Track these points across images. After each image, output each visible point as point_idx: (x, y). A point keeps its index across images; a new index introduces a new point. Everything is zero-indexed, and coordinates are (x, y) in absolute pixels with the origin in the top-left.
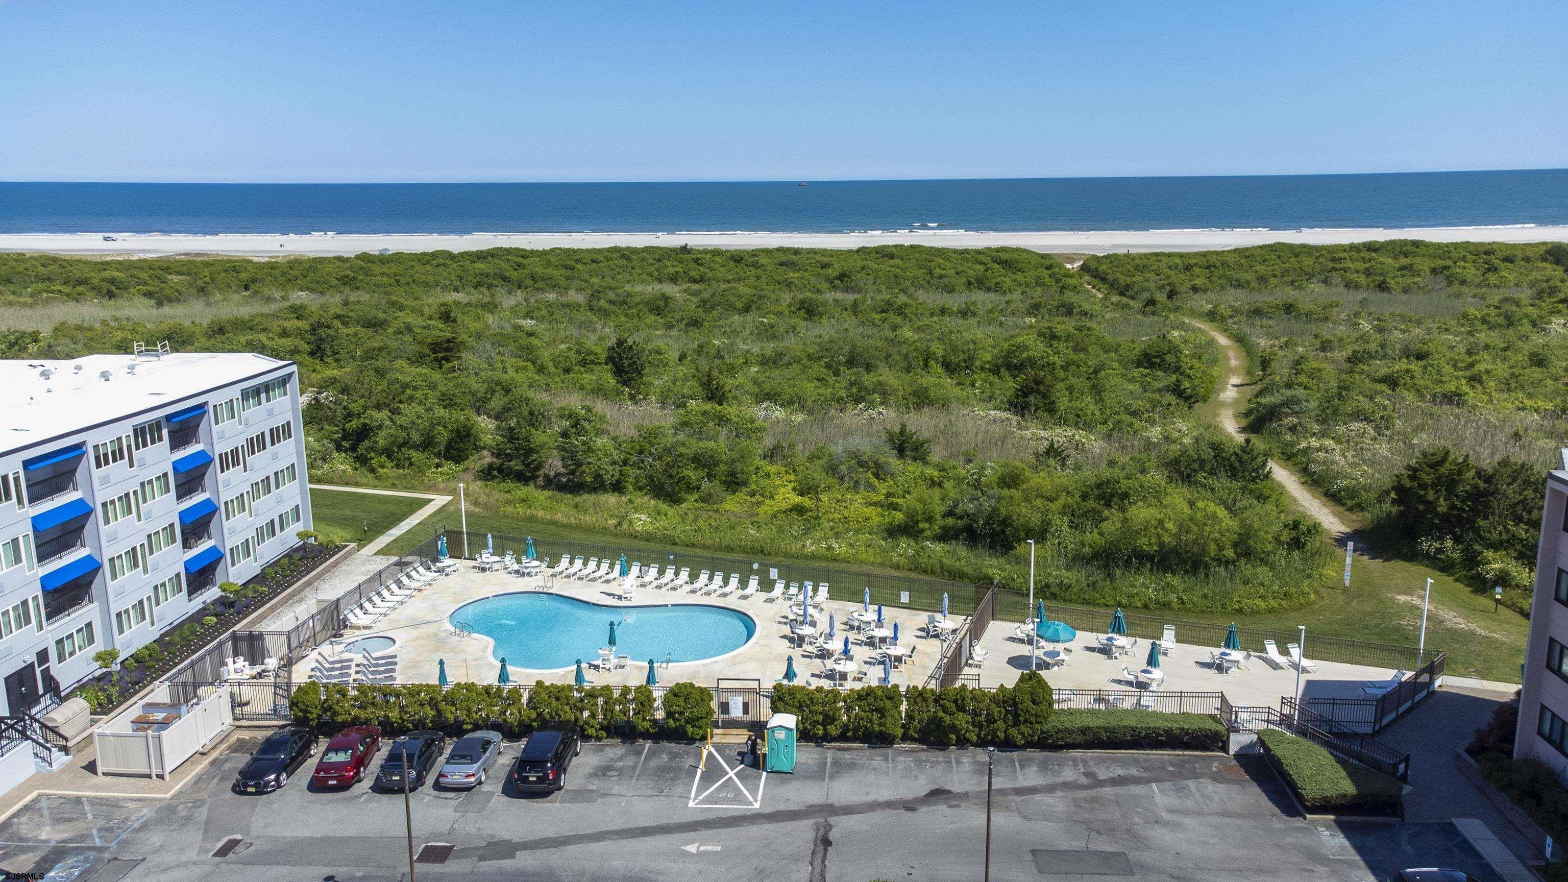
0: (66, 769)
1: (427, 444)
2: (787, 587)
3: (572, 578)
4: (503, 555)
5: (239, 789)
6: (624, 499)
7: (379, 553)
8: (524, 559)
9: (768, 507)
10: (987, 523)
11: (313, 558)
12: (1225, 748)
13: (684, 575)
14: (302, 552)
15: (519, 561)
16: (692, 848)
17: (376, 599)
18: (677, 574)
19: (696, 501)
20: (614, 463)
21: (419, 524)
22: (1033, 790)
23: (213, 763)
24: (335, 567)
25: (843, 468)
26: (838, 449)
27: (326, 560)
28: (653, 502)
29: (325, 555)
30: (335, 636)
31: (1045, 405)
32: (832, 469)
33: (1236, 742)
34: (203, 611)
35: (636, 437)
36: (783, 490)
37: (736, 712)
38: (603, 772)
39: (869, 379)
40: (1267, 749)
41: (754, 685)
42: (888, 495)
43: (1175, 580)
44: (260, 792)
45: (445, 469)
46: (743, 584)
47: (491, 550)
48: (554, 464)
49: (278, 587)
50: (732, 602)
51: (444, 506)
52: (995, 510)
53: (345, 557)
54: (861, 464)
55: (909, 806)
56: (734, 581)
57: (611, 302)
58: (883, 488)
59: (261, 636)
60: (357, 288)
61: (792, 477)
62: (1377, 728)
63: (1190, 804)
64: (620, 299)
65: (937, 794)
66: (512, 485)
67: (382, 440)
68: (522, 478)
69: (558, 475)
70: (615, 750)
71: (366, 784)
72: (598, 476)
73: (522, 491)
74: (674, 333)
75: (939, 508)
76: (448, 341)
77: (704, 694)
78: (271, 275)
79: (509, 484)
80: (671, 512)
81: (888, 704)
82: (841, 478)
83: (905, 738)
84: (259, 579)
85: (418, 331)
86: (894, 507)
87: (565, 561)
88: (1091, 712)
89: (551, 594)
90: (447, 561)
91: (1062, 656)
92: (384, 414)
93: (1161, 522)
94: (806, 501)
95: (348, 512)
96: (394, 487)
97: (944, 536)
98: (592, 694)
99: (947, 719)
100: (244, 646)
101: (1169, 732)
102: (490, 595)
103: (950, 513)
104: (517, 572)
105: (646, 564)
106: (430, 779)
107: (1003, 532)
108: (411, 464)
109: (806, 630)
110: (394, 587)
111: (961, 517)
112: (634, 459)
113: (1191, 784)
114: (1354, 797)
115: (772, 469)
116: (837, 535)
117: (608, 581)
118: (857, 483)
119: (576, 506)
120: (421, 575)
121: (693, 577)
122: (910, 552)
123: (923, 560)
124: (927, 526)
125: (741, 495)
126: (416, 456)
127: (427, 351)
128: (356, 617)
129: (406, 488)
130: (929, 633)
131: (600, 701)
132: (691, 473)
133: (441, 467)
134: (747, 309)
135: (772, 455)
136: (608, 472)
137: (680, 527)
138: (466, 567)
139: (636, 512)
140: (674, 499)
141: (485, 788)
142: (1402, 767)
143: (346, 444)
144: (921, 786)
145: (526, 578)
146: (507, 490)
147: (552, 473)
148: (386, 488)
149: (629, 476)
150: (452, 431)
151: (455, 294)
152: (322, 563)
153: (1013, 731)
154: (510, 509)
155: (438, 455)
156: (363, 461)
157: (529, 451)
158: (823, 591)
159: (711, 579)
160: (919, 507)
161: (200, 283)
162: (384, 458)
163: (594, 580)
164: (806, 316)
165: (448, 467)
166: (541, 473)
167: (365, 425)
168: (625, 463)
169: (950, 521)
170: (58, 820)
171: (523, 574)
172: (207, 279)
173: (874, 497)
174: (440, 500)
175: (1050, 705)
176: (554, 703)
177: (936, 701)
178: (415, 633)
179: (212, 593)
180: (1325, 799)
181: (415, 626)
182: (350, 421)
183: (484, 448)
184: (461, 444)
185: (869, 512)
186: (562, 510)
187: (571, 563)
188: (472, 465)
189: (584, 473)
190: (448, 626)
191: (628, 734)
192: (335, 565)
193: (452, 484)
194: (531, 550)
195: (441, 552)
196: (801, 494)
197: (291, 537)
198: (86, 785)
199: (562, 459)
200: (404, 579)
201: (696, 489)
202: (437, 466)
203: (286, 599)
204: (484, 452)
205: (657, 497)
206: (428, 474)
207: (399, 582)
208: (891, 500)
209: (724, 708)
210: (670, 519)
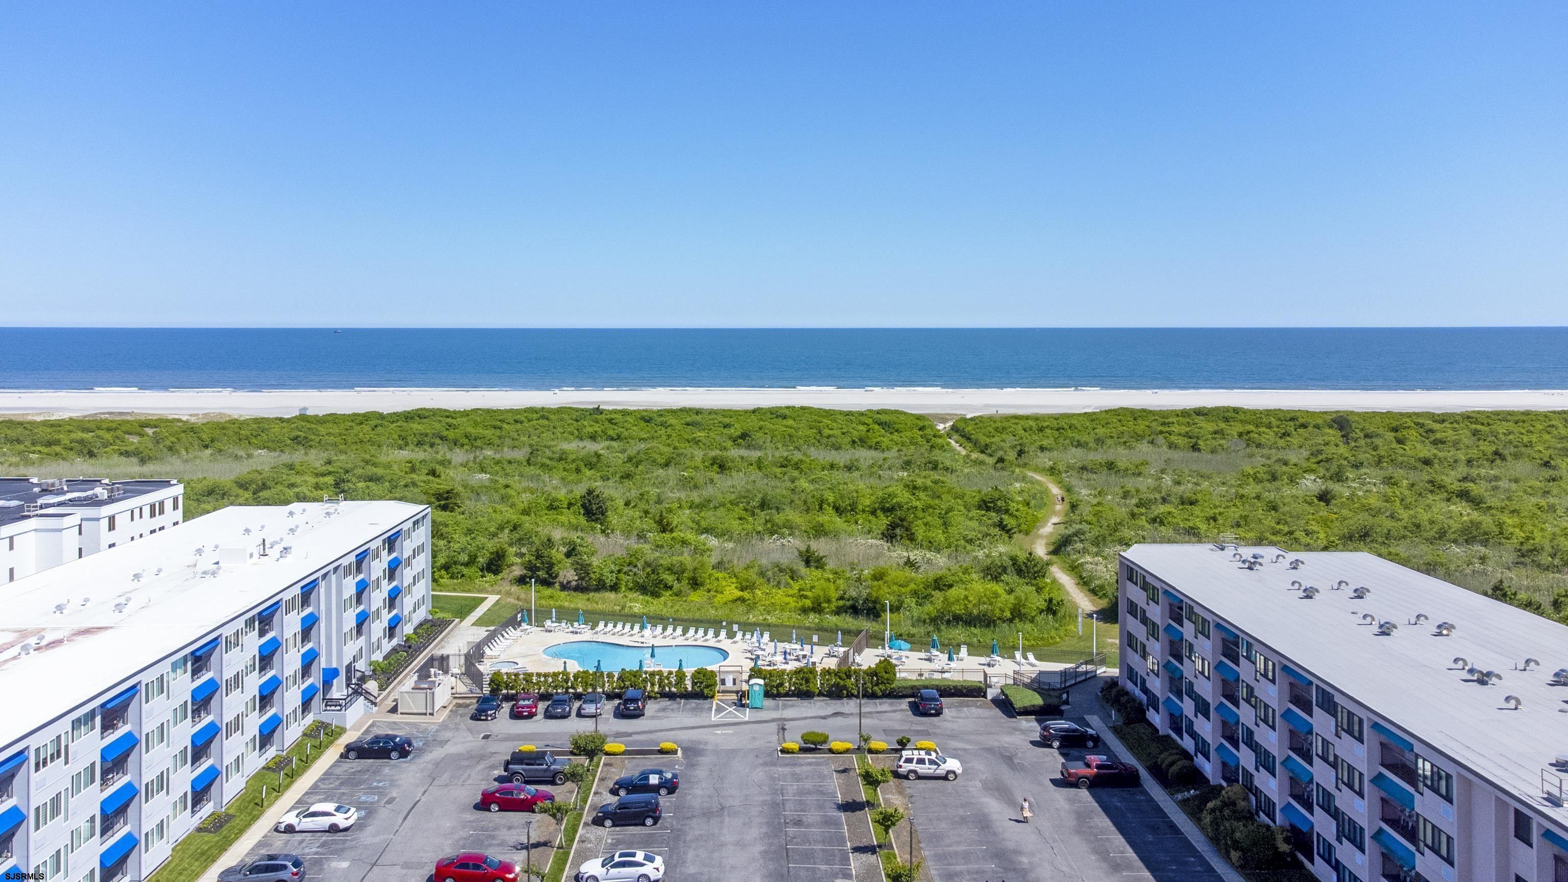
0: (377, 712)
1: (473, 561)
2: (744, 635)
3: (608, 634)
4: (560, 623)
5: (475, 718)
6: (620, 595)
7: (474, 625)
8: (576, 624)
9: (719, 599)
10: (864, 602)
11: (440, 625)
12: (985, 696)
13: (679, 630)
14: (429, 622)
15: (572, 626)
16: (719, 732)
18: (674, 630)
19: (669, 595)
20: (612, 572)
21: (488, 610)
22: (886, 712)
23: (451, 711)
24: (454, 629)
25: (770, 573)
26: (764, 561)
27: (447, 626)
28: (641, 597)
29: (445, 624)
31: (907, 535)
32: (762, 574)
33: (991, 693)
34: (396, 649)
35: (625, 556)
36: (728, 588)
37: (729, 684)
38: (664, 710)
39: (779, 518)
40: (1006, 696)
41: (739, 669)
42: (800, 590)
43: (976, 631)
44: (486, 720)
45: (488, 579)
46: (717, 635)
47: (554, 619)
48: (568, 574)
49: (429, 639)
50: (712, 642)
51: (498, 600)
52: (869, 594)
53: (455, 626)
54: (781, 570)
55: (824, 718)
56: (711, 633)
57: (550, 459)
58: (796, 586)
59: (448, 656)
61: (734, 580)
62: (1063, 686)
63: (963, 715)
64: (557, 456)
65: (836, 714)
66: (540, 588)
68: (547, 583)
69: (569, 582)
70: (666, 703)
71: (540, 716)
72: (600, 580)
73: (548, 592)
75: (834, 595)
77: (712, 675)
79: (538, 587)
80: (655, 602)
81: (811, 676)
82: (768, 580)
83: (820, 694)
85: (422, 485)
86: (806, 597)
87: (601, 625)
88: (917, 680)
90: (525, 626)
91: (904, 659)
93: (966, 598)
94: (746, 595)
96: (455, 590)
97: (838, 612)
98: (652, 674)
99: (842, 683)
100: (436, 663)
101: (955, 687)
102: (561, 643)
103: (841, 597)
104: (572, 632)
105: (655, 626)
106: (574, 713)
107: (875, 608)
108: (463, 576)
109: (759, 653)
110: (501, 638)
111: (848, 600)
112: (625, 569)
113: (965, 709)
114: (1041, 707)
115: (720, 575)
116: (769, 613)
117: (632, 635)
118: (779, 583)
119: (588, 599)
120: (512, 633)
121: (685, 632)
122: (817, 620)
123: (825, 624)
124: (826, 605)
125: (701, 592)
126: (465, 571)
127: (436, 500)
128: (487, 651)
129: (464, 591)
130: (830, 655)
131: (657, 677)
132: (666, 578)
133: (485, 577)
134: (667, 465)
135: (719, 566)
136: (608, 577)
137: (665, 610)
138: (537, 630)
139: (631, 602)
140: (656, 595)
141: (603, 716)
142: (1065, 696)
144: (829, 711)
145: (579, 635)
146: (538, 590)
147: (565, 582)
148: (449, 591)
149: (623, 580)
150: (491, 553)
152: (446, 628)
153: (876, 688)
154: (547, 601)
155: (482, 570)
157: (551, 565)
158: (766, 636)
159: (696, 632)
160: (821, 593)
162: (443, 572)
163: (622, 635)
165: (490, 577)
166: (558, 580)
168: (619, 571)
169: (841, 603)
171: (576, 633)
173: (791, 592)
174: (492, 599)
175: (895, 675)
176: (633, 679)
177: (836, 675)
178: (526, 660)
179: (395, 641)
180: (1024, 707)
181: (525, 656)
183: (513, 565)
184: (499, 561)
185: (788, 599)
186: (580, 602)
187: (606, 626)
188: (506, 576)
189: (590, 579)
190: (545, 656)
191: (671, 696)
192: (452, 630)
193: (497, 588)
194: (581, 618)
195: (523, 620)
196: (742, 590)
197: (422, 614)
198: (395, 718)
199: (575, 570)
200: (505, 634)
201: (671, 588)
202: (482, 577)
203: (436, 646)
204: (514, 568)
205: (643, 594)
206: (477, 581)
207: (503, 636)
208: (802, 593)
209: (723, 682)
210: (656, 606)
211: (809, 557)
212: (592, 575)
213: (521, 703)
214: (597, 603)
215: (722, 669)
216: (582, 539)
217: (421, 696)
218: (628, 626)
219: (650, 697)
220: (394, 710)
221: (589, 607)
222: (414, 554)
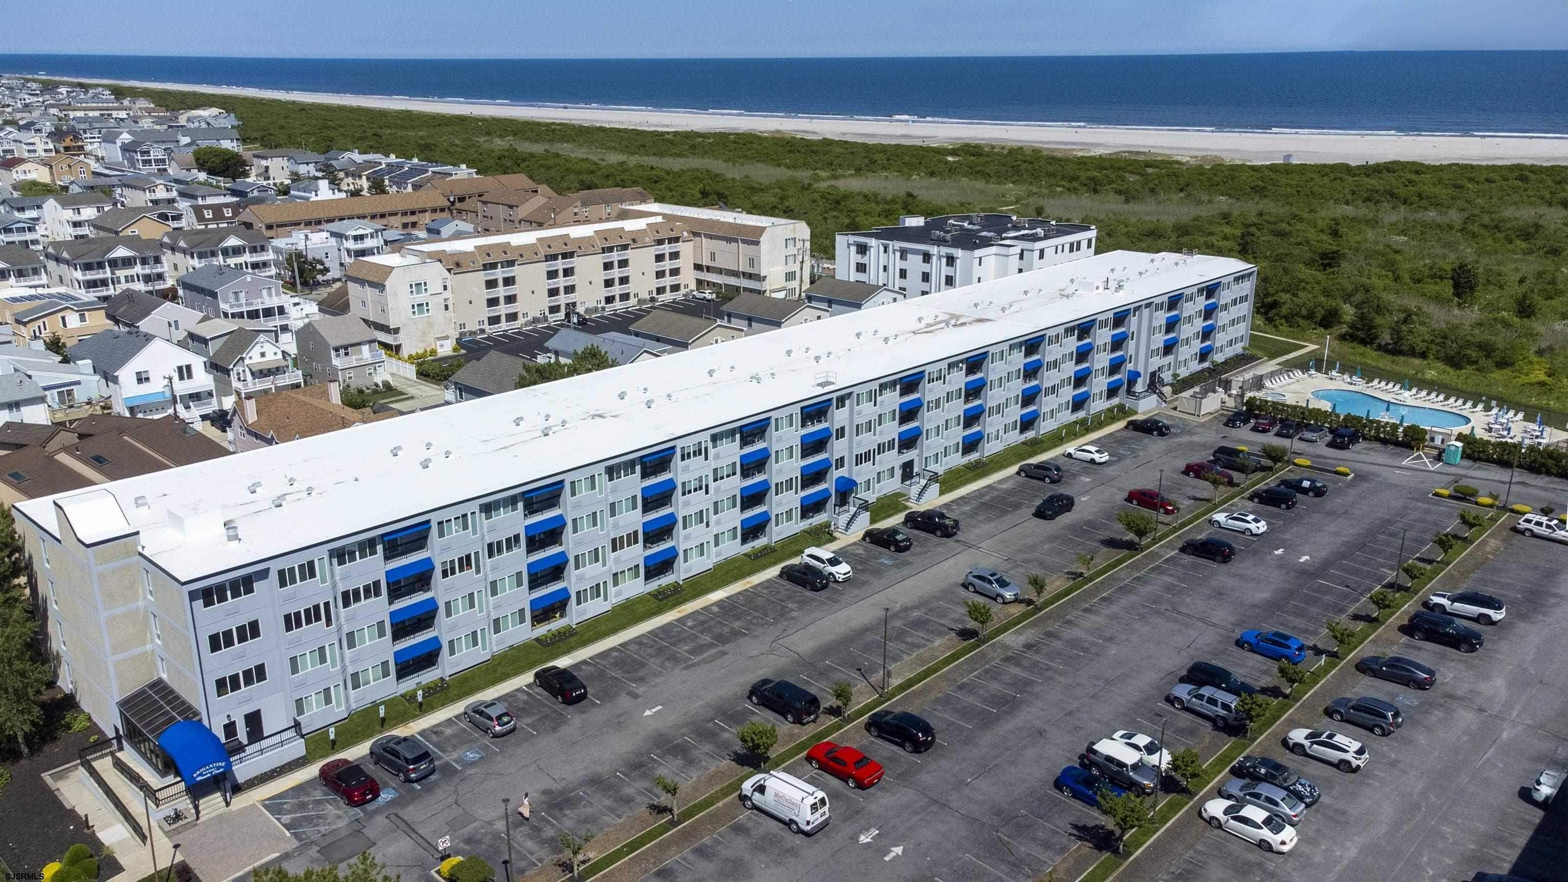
0: (1165, 407)
1: (1310, 316)
2: (1500, 410)
3: (1377, 389)
4: (1343, 374)
5: (1226, 424)
6: (1425, 362)
7: (1278, 363)
8: (1354, 377)
9: (1522, 379)
11: (1248, 359)
13: (1442, 397)
14: (1243, 356)
15: (1351, 377)
17: (1277, 378)
18: (1437, 396)
19: (1472, 369)
20: (1424, 341)
21: (1301, 355)
23: (1215, 417)
27: (1254, 361)
28: (1442, 367)
29: (1254, 359)
30: (1258, 388)
34: (1203, 371)
35: (1444, 328)
36: (1537, 372)
37: (1438, 442)
38: (1370, 449)
44: (1233, 427)
45: (1317, 331)
46: (1475, 406)
47: (1337, 370)
48: (1386, 337)
49: (1233, 367)
50: (1464, 413)
51: (1314, 350)
53: (1262, 363)
55: (1504, 483)
56: (1469, 404)
57: (1485, 227)
59: (1231, 381)
60: (1266, 196)
61: (1547, 366)
64: (1493, 224)
65: (1520, 483)
66: (1357, 345)
67: (1284, 311)
68: (1363, 342)
69: (1387, 344)
70: (1377, 445)
71: (1272, 433)
72: (1412, 347)
73: (1361, 349)
74: (1532, 258)
76: (1334, 252)
77: (1424, 432)
78: (1199, 180)
79: (1355, 344)
80: (1453, 373)
83: (1517, 466)
84: (1225, 363)
85: (1314, 243)
87: (1376, 381)
90: (1313, 372)
92: (1288, 296)
94: (1549, 380)
95: (1261, 344)
96: (1287, 336)
98: (1372, 422)
100: (1222, 384)
104: (1349, 382)
105: (1420, 389)
106: (1298, 436)
108: (1299, 326)
110: (1286, 377)
112: (1438, 340)
115: (1537, 360)
117: (1398, 394)
119: (1393, 362)
120: (1299, 374)
121: (1446, 399)
125: (1506, 371)
126: (1302, 322)
127: (1317, 258)
128: (1268, 383)
129: (1294, 339)
131: (1375, 425)
132: (1473, 353)
133: (1316, 329)
136: (1419, 346)
138: (1323, 376)
139: (1430, 370)
140: (1457, 367)
141: (1318, 443)
143: (1262, 310)
144: (1516, 479)
145: (1354, 386)
146: (1354, 347)
147: (1383, 342)
148: (1281, 336)
149: (1432, 350)
150: (1326, 310)
151: (1345, 206)
152: (1252, 362)
155: (1315, 323)
156: (1270, 320)
157: (1372, 328)
158: (1520, 416)
159: (1456, 401)
161: (1151, 185)
162: (1283, 321)
163: (1390, 392)
165: (1320, 330)
166: (1376, 341)
167: (1275, 300)
168: (1432, 342)
170: (1167, 419)
171: (1352, 384)
172: (1156, 182)
174: (1312, 347)
176: (1356, 422)
177: (1540, 453)
178: (1293, 395)
179: (1206, 365)
181: (1295, 392)
183: (1344, 323)
184: (1331, 319)
186: (1384, 362)
187: (1379, 383)
188: (1334, 332)
189: (1403, 344)
190: (1311, 396)
191: (1384, 442)
192: (1257, 365)
193: (1320, 339)
194: (1358, 373)
195: (1313, 367)
196: (1549, 376)
197: (1238, 348)
198: (1174, 413)
199: (1392, 334)
200: (1291, 374)
201: (1475, 363)
202: (1314, 329)
203: (1238, 373)
205: (1446, 364)
206: (1308, 332)
207: (1289, 375)
209: (1432, 439)
210: (1451, 376)
212: (1405, 342)
213: (1261, 421)
215: (1433, 429)
217: (1193, 401)
219: (1365, 439)
220: (1175, 409)
221: (1388, 368)
222: (1234, 302)
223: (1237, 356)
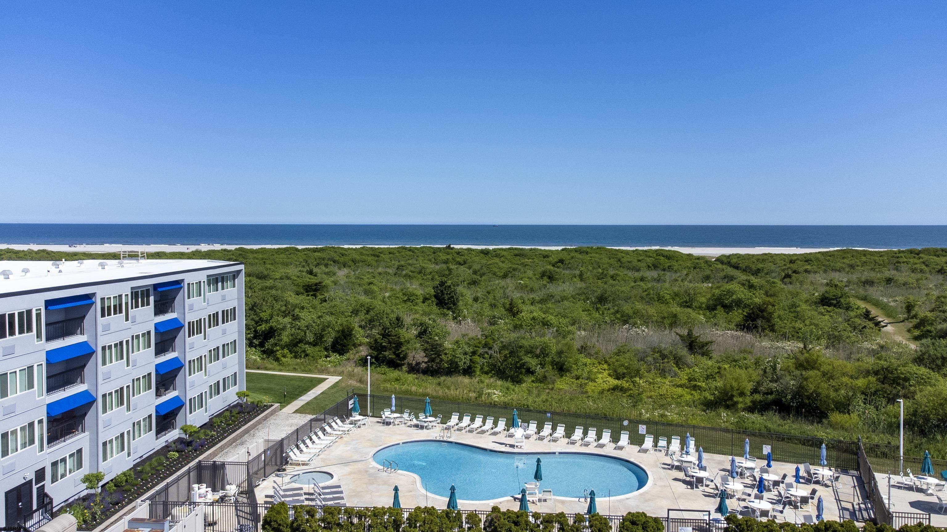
1: (318, 340)
2: (657, 441)
3: (463, 431)
4: (401, 413)
6: (475, 380)
7: (297, 411)
8: (422, 416)
9: (593, 387)
10: (794, 398)
11: (248, 413)
13: (561, 430)
14: (239, 408)
15: (417, 418)
17: (308, 441)
18: (554, 429)
19: (533, 381)
20: (466, 354)
21: (322, 393)
24: (265, 420)
25: (650, 359)
27: (259, 415)
28: (500, 383)
29: (257, 411)
30: (279, 471)
31: (769, 326)
32: (641, 360)
34: (166, 449)
35: (479, 336)
36: (600, 376)
42: (691, 380)
45: (332, 358)
47: (394, 408)
48: (417, 355)
49: (224, 432)
50: (611, 451)
51: (337, 383)
53: (272, 413)
54: (664, 357)
56: (606, 435)
58: (685, 375)
59: (221, 466)
61: (605, 366)
66: (387, 370)
67: (285, 338)
68: (394, 364)
69: (418, 364)
72: (452, 362)
73: (394, 374)
75: (748, 387)
76: (316, 284)
77: (659, 523)
79: (384, 368)
80: (517, 389)
82: (650, 367)
85: (295, 278)
86: (700, 389)
87: (455, 419)
89: (451, 442)
90: (356, 417)
92: (288, 320)
94: (624, 383)
95: (265, 385)
96: (295, 370)
97: (755, 408)
100: (205, 475)
102: (401, 442)
103: (755, 391)
104: (416, 426)
108: (307, 355)
110: (320, 433)
111: (768, 394)
112: (481, 351)
115: (587, 361)
117: (495, 434)
118: (662, 371)
119: (439, 384)
120: (338, 425)
121: (569, 432)
122: (733, 419)
123: (748, 426)
124: (740, 399)
125: (567, 378)
126: (310, 350)
127: (302, 291)
128: (294, 455)
129: (304, 371)
132: (528, 361)
133: (329, 357)
134: (505, 276)
135: (583, 349)
136: (462, 360)
138: (371, 422)
139: (488, 389)
140: (517, 381)
143: (256, 342)
145: (425, 430)
146: (383, 372)
147: (414, 363)
148: (289, 371)
149: (478, 363)
150: (338, 332)
152: (256, 416)
154: (388, 385)
155: (326, 349)
156: (269, 353)
157: (399, 345)
158: (691, 444)
159: (585, 433)
160: (725, 384)
162: (286, 351)
163: (483, 432)
164: (548, 280)
165: (335, 357)
166: (406, 361)
167: (271, 328)
168: (474, 353)
169: (758, 397)
171: (422, 427)
173: (677, 381)
174: (332, 380)
178: (347, 469)
179: (172, 435)
181: (346, 463)
182: (260, 325)
183: (360, 345)
184: (345, 341)
185: (680, 390)
187: (460, 419)
188: (352, 356)
189: (442, 360)
190: (374, 464)
192: (266, 418)
193: (340, 369)
194: (429, 408)
195: (354, 409)
196: (618, 378)
199: (425, 350)
200: (327, 428)
201: (533, 373)
202: (326, 357)
204: (361, 348)
205: (501, 378)
206: (320, 361)
207: (324, 431)
208: (693, 383)
210: (518, 394)
211: (692, 342)
212: (443, 357)
214: (449, 388)
215: (673, 515)
216: (434, 321)
218: (489, 423)
221: (440, 393)
222: (214, 320)
223: (230, 409)
